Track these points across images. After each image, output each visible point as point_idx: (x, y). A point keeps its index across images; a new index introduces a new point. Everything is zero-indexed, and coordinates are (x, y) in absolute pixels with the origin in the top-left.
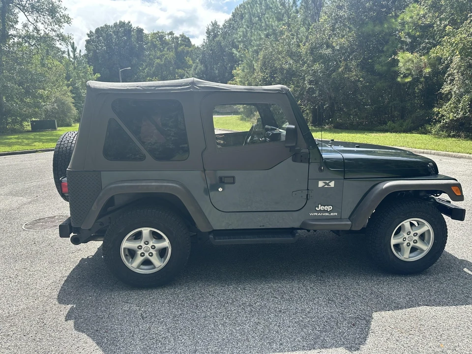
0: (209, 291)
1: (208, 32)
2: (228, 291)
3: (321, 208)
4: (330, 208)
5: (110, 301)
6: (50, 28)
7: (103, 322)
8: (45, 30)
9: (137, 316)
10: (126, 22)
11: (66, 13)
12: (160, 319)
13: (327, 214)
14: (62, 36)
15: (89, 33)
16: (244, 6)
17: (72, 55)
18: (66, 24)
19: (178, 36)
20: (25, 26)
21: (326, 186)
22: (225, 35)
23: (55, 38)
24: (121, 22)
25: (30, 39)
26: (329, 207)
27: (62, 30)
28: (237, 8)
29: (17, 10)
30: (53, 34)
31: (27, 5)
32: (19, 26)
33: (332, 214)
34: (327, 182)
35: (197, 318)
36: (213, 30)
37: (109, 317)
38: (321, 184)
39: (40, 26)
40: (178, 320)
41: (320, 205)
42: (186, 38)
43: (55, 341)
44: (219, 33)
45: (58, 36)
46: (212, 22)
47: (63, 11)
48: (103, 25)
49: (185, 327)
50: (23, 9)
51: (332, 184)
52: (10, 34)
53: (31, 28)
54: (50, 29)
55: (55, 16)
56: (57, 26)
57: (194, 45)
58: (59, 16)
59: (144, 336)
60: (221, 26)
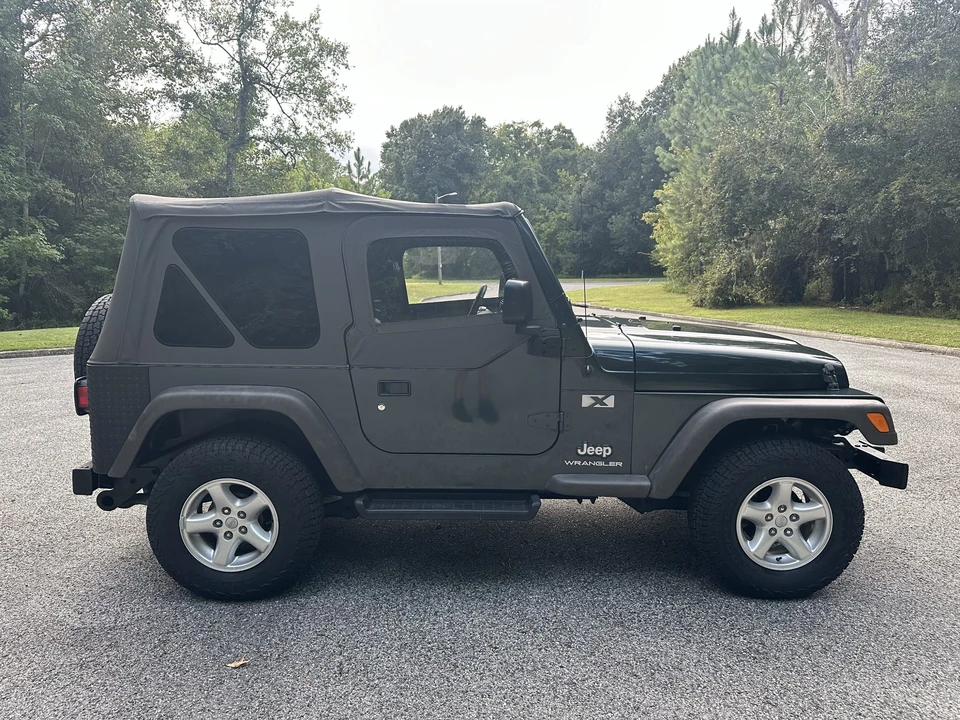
0: (491, 638)
1: (611, 118)
2: (532, 644)
3: (588, 450)
4: (607, 451)
5: (293, 628)
6: (316, 123)
7: (266, 667)
8: (309, 127)
9: (331, 665)
10: (455, 108)
11: (343, 94)
12: (373, 680)
13: (601, 464)
14: (335, 135)
15: (390, 131)
16: (688, 60)
17: (354, 170)
18: (343, 115)
19: (551, 128)
20: (277, 121)
21: (598, 406)
22: (645, 121)
23: (324, 140)
24: (445, 108)
25: (283, 143)
26: (605, 449)
27: (334, 126)
28: (674, 65)
29: (265, 94)
30: (320, 133)
31: (282, 84)
32: (267, 122)
33: (611, 464)
34: (600, 397)
35: (448, 691)
36: (621, 114)
37: (279, 658)
38: (587, 401)
39: (301, 121)
40: (407, 688)
41: (585, 445)
42: (565, 131)
43: (170, 689)
44: (632, 118)
45: (327, 136)
46: (619, 97)
47: (339, 91)
48: (414, 115)
49: (415, 706)
50: (276, 91)
51: (610, 402)
52: (251, 134)
53: (286, 124)
54: (317, 125)
55: (325, 101)
56: (329, 119)
57: (582, 145)
58: (332, 101)
59: (329, 709)
60: (638, 104)
